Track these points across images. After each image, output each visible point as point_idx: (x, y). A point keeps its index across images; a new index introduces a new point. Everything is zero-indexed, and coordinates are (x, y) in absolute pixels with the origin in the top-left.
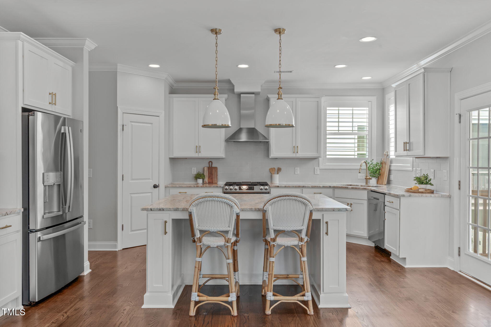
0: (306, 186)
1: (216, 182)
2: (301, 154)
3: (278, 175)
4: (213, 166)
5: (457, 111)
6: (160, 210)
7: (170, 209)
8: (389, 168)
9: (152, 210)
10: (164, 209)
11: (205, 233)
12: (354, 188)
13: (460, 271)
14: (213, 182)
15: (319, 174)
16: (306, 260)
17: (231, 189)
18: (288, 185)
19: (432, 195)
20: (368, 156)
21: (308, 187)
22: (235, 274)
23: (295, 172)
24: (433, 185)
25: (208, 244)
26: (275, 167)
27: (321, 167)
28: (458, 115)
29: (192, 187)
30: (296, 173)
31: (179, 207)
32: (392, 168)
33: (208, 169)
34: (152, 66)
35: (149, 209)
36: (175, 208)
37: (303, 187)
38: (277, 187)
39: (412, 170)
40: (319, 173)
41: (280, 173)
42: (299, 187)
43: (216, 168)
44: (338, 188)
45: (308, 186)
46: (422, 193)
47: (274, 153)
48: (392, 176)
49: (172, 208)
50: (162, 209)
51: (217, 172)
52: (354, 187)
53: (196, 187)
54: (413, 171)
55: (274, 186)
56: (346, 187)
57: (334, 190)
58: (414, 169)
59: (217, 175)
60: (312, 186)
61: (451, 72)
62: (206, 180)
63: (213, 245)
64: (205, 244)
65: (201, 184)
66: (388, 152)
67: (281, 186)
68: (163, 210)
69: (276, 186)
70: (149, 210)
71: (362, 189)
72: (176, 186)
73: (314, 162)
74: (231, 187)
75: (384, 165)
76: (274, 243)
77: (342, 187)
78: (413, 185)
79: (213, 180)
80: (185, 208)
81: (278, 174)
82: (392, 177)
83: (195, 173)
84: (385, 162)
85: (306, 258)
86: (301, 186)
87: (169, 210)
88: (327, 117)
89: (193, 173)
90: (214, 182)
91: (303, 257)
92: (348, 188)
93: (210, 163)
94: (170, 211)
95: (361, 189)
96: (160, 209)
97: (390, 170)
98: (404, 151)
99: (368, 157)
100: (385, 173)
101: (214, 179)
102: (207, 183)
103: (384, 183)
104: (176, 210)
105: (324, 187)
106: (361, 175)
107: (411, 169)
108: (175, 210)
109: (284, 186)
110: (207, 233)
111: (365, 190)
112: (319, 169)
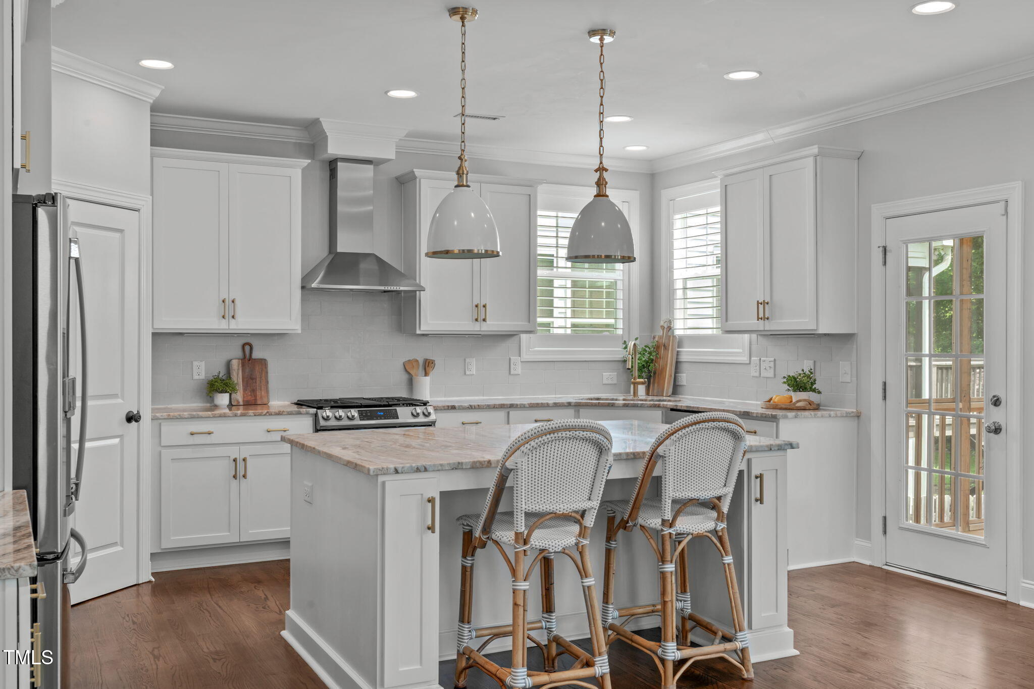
0: (517, 405)
1: (265, 401)
2: (492, 325)
3: (428, 379)
4: (256, 354)
5: (877, 242)
6: (418, 470)
7: (441, 465)
8: (677, 359)
9: (399, 473)
10: (427, 467)
11: (543, 519)
12: (630, 405)
13: (886, 565)
14: (256, 400)
15: (520, 373)
16: (732, 561)
17: (339, 419)
18: (476, 404)
19: (819, 413)
20: (622, 330)
21: (522, 407)
22: (551, 619)
23: (466, 369)
24: (819, 392)
25: (544, 545)
26: (418, 359)
27: (525, 356)
28: (881, 249)
29: (229, 416)
30: (468, 373)
31: (464, 461)
32: (684, 358)
33: (241, 365)
34: (148, 63)
35: (390, 469)
36: (454, 463)
37: (512, 406)
38: (450, 408)
39: (748, 362)
40: (519, 371)
41: (433, 373)
42: (502, 406)
43: (263, 363)
44: (588, 405)
45: (523, 404)
46: (804, 409)
47: (428, 322)
48: (684, 375)
49: (448, 464)
50: (423, 468)
51: (267, 372)
52: (628, 404)
53: (240, 416)
54: (750, 364)
55: (444, 407)
56: (609, 403)
57: (579, 411)
58: (752, 358)
59: (267, 382)
60: (531, 403)
61: (858, 159)
62: (239, 396)
63: (556, 547)
64: (536, 545)
65: (225, 408)
66: (670, 322)
67: (459, 406)
68: (426, 470)
69: (448, 406)
70: (392, 471)
72: (180, 415)
73: (511, 343)
74: (341, 412)
75: (662, 351)
76: (671, 531)
77: (599, 403)
78: (781, 393)
79: (255, 396)
80: (477, 461)
81: (426, 374)
82: (684, 378)
83: (203, 376)
84: (666, 345)
85: (732, 557)
86: (507, 405)
87: (440, 468)
88: (539, 233)
89: (196, 377)
90: (259, 402)
91: (726, 555)
92: (615, 406)
93: (247, 348)
94: (442, 470)
95: (647, 407)
96: (417, 468)
97: (678, 363)
98: (758, 320)
99: (622, 333)
100: (668, 369)
101: (258, 393)
102: (241, 403)
103: (667, 393)
104: (456, 469)
105: (557, 405)
106: (610, 375)
107: (745, 359)
108: (453, 469)
109: (466, 405)
110: (548, 517)
111: (658, 409)
112: (521, 362)
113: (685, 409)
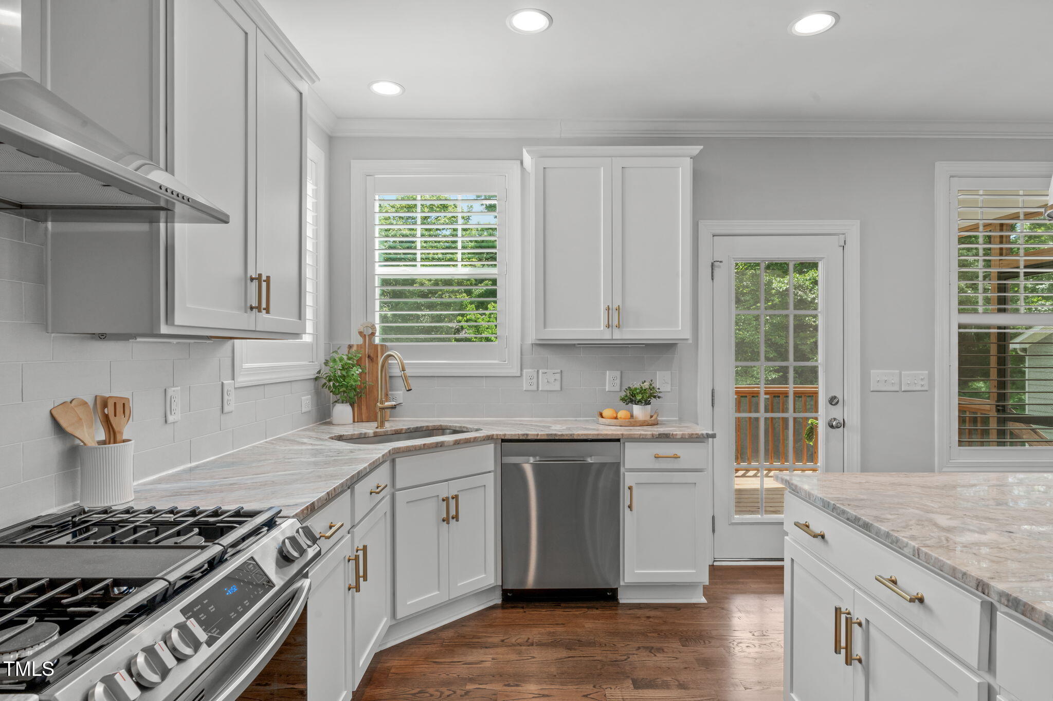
12: (462, 442)
13: (715, 561)
15: (233, 409)
27: (241, 380)
39: (518, 375)
40: (233, 405)
47: (187, 306)
54: (521, 376)
58: (525, 371)
66: (374, 327)
71: (484, 440)
73: (223, 356)
75: (367, 363)
77: (424, 445)
81: (115, 434)
107: (515, 371)
111: (489, 441)
112: (235, 388)
113: (546, 438)
